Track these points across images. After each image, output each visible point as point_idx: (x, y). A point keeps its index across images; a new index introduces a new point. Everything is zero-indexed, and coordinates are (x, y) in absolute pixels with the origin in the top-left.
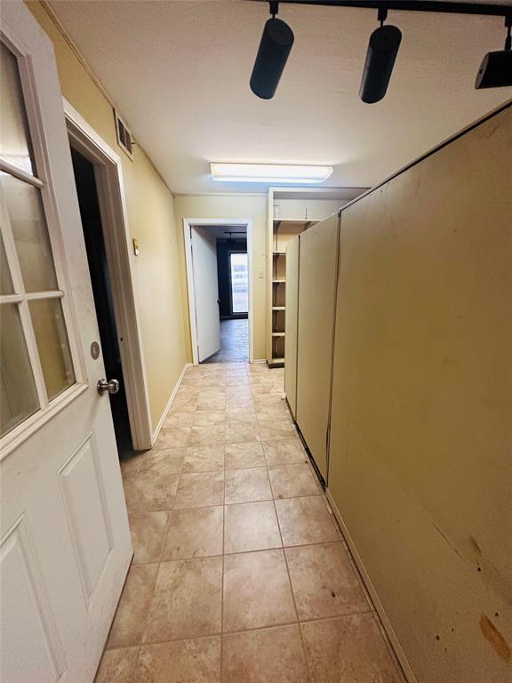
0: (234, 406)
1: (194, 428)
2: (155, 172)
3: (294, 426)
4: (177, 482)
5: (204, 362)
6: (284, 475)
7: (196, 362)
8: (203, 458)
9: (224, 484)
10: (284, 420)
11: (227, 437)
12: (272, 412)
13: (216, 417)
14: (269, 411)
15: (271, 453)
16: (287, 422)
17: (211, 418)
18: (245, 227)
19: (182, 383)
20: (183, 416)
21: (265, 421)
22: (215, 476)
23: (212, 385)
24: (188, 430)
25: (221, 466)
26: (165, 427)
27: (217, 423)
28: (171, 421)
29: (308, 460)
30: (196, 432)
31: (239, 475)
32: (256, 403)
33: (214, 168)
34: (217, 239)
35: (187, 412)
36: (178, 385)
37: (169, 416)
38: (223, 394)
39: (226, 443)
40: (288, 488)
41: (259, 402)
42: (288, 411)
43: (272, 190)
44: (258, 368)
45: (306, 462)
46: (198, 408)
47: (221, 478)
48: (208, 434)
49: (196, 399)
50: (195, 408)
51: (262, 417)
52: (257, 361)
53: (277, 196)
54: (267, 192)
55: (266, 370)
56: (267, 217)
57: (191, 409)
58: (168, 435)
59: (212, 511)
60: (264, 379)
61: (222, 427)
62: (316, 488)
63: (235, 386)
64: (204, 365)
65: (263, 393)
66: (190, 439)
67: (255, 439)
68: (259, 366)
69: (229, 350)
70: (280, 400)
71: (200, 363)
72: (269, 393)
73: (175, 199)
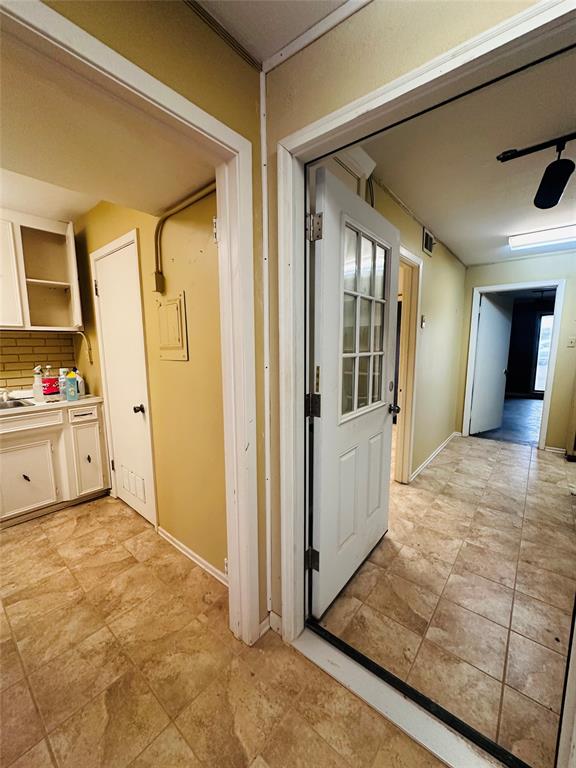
1: (449, 483)
5: (475, 435)
12: (551, 500)
13: (475, 482)
17: (469, 481)
19: (446, 447)
21: (535, 504)
23: (480, 457)
24: (443, 482)
25: (469, 518)
26: (423, 474)
27: (475, 488)
30: (451, 487)
33: (512, 241)
35: (446, 470)
36: (440, 449)
37: (427, 468)
38: (490, 468)
44: (549, 456)
46: (457, 471)
48: (462, 492)
49: (458, 464)
50: (455, 470)
52: (551, 449)
57: (450, 469)
58: (425, 481)
60: (552, 468)
63: (510, 466)
64: (475, 438)
65: (547, 481)
66: (443, 489)
67: (516, 513)
68: (553, 456)
69: (513, 430)
70: (568, 494)
71: (470, 435)
72: (555, 483)
73: (468, 270)
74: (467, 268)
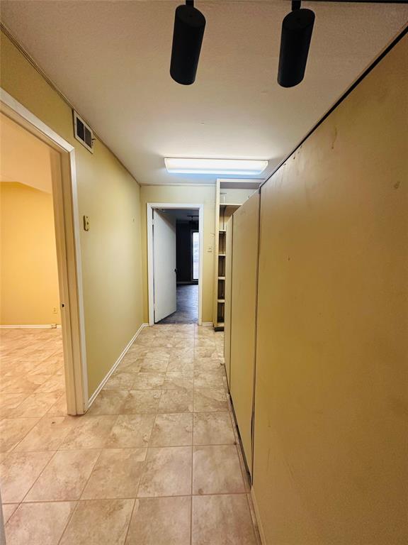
0: (175, 369)
1: (131, 392)
2: (121, 166)
3: (228, 395)
4: (95, 461)
5: (159, 323)
6: (209, 459)
7: (152, 322)
8: (131, 430)
9: (143, 466)
10: (219, 388)
11: (161, 405)
12: (209, 377)
13: (156, 380)
14: (207, 377)
15: (200, 428)
16: (223, 391)
17: (151, 381)
18: (197, 211)
19: (135, 343)
20: (126, 377)
21: (200, 388)
22: (138, 454)
23: (161, 346)
24: (125, 393)
25: (145, 441)
26: (105, 389)
27: (156, 387)
28: (113, 383)
29: (238, 441)
30: (132, 397)
31: (161, 454)
32: (197, 366)
33: (167, 162)
34: (177, 221)
35: (131, 373)
37: (112, 377)
38: (168, 356)
39: (158, 412)
40: (210, 480)
41: (199, 366)
42: (224, 378)
43: (219, 181)
44: (204, 330)
45: (235, 444)
46: (142, 370)
47: (142, 458)
48: (142, 401)
49: (143, 359)
50: (139, 369)
51: (199, 383)
52: (205, 324)
53: (223, 186)
54: (216, 183)
55: (212, 333)
56: (215, 202)
57: (135, 370)
58: (105, 399)
59: (121, 507)
60: (208, 342)
61: (158, 393)
62: (242, 482)
63: (181, 348)
64: (158, 325)
65: (205, 357)
66: (125, 405)
67: (187, 409)
68: (207, 329)
69: (183, 311)
70: (219, 365)
71: (155, 323)
72: (210, 357)
73: (142, 189)
74: (140, 186)
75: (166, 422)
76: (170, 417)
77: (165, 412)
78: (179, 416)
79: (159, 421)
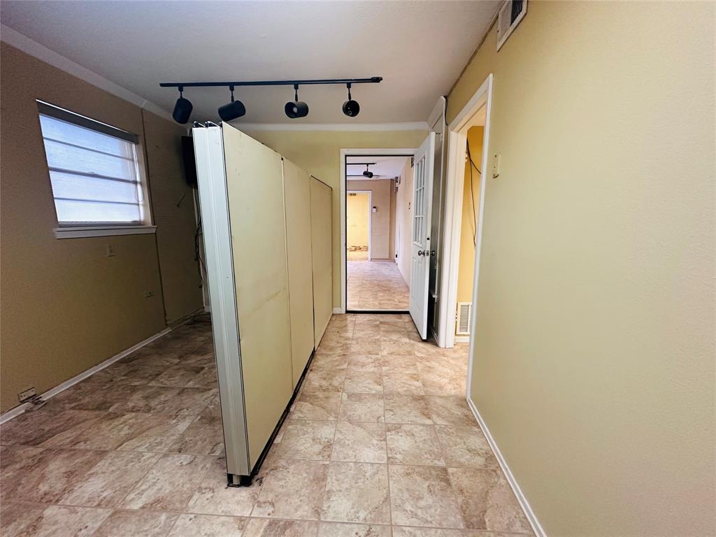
11: (381, 403)
14: (309, 443)
15: (337, 381)
16: (297, 415)
39: (382, 396)
51: (327, 432)
75: (371, 386)
76: (367, 390)
77: (374, 395)
78: (358, 390)
79: (379, 388)
